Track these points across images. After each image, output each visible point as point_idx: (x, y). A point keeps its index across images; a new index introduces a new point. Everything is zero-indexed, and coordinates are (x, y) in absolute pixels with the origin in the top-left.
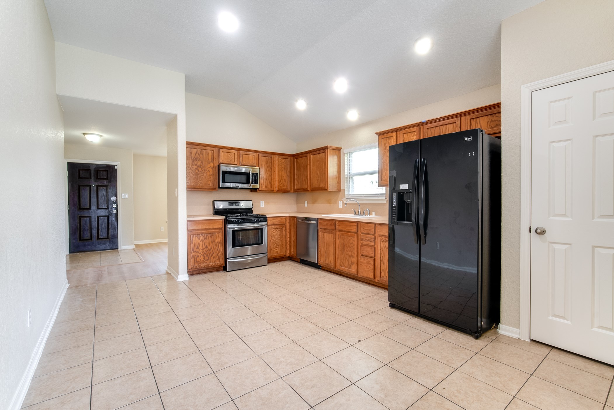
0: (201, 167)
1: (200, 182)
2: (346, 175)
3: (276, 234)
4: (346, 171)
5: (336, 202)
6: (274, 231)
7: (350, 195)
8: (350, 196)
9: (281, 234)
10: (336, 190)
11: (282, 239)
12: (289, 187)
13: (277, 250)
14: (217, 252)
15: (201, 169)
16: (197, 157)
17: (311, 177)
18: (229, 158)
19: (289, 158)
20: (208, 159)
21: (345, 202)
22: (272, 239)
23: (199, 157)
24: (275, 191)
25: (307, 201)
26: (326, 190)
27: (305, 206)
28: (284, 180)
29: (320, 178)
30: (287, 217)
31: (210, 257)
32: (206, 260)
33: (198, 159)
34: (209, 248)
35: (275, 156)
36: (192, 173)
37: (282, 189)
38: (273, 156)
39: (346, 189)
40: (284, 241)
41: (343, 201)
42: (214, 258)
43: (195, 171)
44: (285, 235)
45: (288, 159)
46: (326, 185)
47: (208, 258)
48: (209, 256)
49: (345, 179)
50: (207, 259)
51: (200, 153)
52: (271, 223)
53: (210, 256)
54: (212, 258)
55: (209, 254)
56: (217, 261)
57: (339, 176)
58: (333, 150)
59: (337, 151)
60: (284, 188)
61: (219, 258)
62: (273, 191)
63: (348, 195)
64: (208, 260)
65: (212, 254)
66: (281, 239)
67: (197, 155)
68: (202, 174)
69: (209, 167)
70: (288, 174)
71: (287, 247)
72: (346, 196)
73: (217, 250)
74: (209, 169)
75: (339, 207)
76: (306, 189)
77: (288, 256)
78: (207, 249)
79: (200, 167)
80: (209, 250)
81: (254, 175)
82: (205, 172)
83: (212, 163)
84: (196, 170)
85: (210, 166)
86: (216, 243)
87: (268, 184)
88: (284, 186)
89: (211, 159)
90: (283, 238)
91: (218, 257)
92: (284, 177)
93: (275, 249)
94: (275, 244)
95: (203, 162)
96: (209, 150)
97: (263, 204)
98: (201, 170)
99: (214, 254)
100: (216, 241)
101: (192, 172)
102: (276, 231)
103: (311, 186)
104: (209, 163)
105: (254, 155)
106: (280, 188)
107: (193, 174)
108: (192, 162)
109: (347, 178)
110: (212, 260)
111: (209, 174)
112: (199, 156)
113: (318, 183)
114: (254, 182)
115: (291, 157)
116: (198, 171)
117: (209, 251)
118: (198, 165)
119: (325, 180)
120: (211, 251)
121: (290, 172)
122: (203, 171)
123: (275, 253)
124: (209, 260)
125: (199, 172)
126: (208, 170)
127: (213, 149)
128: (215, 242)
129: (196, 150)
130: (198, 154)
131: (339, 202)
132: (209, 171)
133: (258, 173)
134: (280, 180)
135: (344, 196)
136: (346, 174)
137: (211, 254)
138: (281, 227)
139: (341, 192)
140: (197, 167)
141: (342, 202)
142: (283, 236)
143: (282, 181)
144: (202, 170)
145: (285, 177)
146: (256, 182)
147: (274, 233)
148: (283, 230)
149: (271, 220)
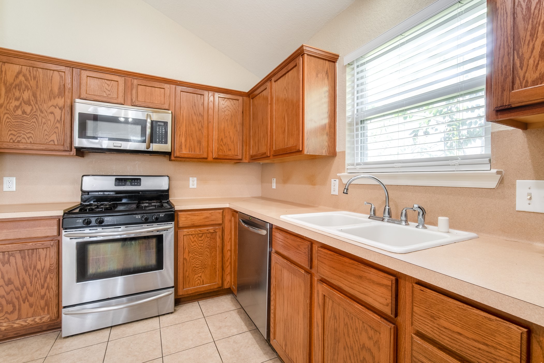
0: (30, 104)
1: (28, 135)
2: (349, 118)
3: (200, 245)
4: (348, 108)
5: (325, 181)
6: (195, 239)
7: (358, 164)
8: (358, 167)
9: (212, 245)
10: (324, 152)
11: (213, 254)
12: (241, 152)
13: (201, 277)
14: (43, 291)
15: (30, 108)
16: (21, 82)
17: (273, 129)
18: (105, 90)
19: (240, 98)
20: (50, 89)
21: (345, 181)
22: (190, 255)
23: (25, 82)
24: (210, 158)
25: (275, 179)
26: (300, 152)
27: (273, 187)
28: (231, 138)
29: (288, 126)
30: (226, 211)
31: (20, 305)
32: (7, 312)
33: (23, 86)
34: (17, 283)
35: (211, 93)
36: (6, 115)
37: (225, 156)
38: (206, 93)
39: (347, 151)
40: (218, 259)
41: (340, 180)
42: (31, 306)
43: (15, 112)
44: (220, 246)
45: (238, 100)
46: (298, 140)
47: (14, 306)
48: (17, 304)
49: (347, 127)
50: (11, 309)
51: (28, 75)
52: (189, 223)
53: (19, 301)
54: (25, 307)
55: (18, 298)
56: (41, 311)
57: (333, 120)
58: (317, 59)
59: (327, 62)
60: (229, 153)
61: (47, 304)
62: (206, 158)
63: (354, 165)
64: (12, 312)
65: (26, 298)
66: (211, 253)
67: (21, 78)
68: (35, 120)
69: (53, 106)
70: (239, 127)
71: (225, 268)
72: (349, 167)
73: (43, 287)
74: (52, 109)
75: (333, 193)
76: (265, 153)
77: (227, 287)
78: (11, 287)
79: (28, 103)
80: (17, 289)
81: (159, 125)
82: (43, 115)
83: (62, 97)
84: (17, 110)
85: (55, 104)
86: (38, 271)
87: (196, 144)
88: (230, 150)
89: (59, 88)
90: (216, 251)
91: (43, 303)
92: (229, 132)
93: (196, 276)
94: (197, 266)
95: (38, 93)
96: (54, 70)
97: (195, 182)
98: (32, 110)
99: (31, 296)
100: (39, 267)
101: (6, 113)
102: (200, 239)
103: (273, 148)
104: (52, 96)
105: (164, 88)
106: (220, 153)
107: (7, 118)
108: (6, 92)
109: (351, 124)
110: (24, 312)
111: (52, 120)
112: (27, 79)
113: (284, 138)
114: (159, 139)
115: (245, 98)
116: (24, 112)
117: (16, 292)
118: (23, 99)
119: (298, 129)
120: (24, 292)
121: (243, 125)
122: (35, 112)
123: (196, 283)
124: (16, 312)
125: (25, 115)
126: (49, 111)
127: (62, 68)
128: (35, 268)
129: (16, 68)
130: (24, 76)
131: (333, 180)
132: (52, 113)
133: (167, 122)
134: (222, 139)
135: (342, 168)
136: (348, 114)
137: (24, 297)
138: (212, 231)
139: (337, 158)
140: (21, 104)
141: (337, 180)
142: (215, 248)
143: (225, 140)
144: (35, 110)
145: (231, 133)
146: (162, 139)
147: (195, 243)
148: (216, 235)
149: (188, 216)
